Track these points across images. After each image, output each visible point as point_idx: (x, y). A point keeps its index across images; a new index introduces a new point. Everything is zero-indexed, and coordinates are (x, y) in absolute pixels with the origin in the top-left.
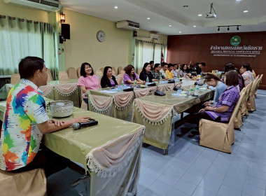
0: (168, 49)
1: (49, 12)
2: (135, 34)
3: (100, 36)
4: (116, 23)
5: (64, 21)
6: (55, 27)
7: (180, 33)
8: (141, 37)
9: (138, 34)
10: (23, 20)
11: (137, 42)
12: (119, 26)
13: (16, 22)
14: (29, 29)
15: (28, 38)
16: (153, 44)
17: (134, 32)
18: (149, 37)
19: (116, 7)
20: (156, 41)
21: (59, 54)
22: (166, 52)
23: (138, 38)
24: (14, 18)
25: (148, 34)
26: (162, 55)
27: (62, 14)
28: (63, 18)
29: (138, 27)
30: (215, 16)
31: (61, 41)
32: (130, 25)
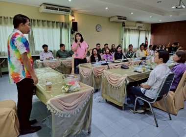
0: (151, 34)
1: (65, 15)
2: (124, 24)
3: (98, 28)
4: (109, 18)
5: (74, 20)
6: (68, 24)
7: (160, 21)
8: (128, 26)
9: (126, 24)
10: (50, 21)
11: (125, 30)
12: (111, 20)
13: (46, 23)
14: (53, 27)
15: (53, 32)
16: (139, 31)
17: (123, 23)
18: (135, 26)
19: (107, 8)
20: (141, 29)
21: (71, 41)
22: (149, 36)
23: (126, 27)
24: (45, 21)
25: (134, 24)
26: (146, 39)
27: (73, 16)
28: (73, 18)
29: (125, 19)
30: (184, 7)
31: (72, 33)
32: (119, 19)
